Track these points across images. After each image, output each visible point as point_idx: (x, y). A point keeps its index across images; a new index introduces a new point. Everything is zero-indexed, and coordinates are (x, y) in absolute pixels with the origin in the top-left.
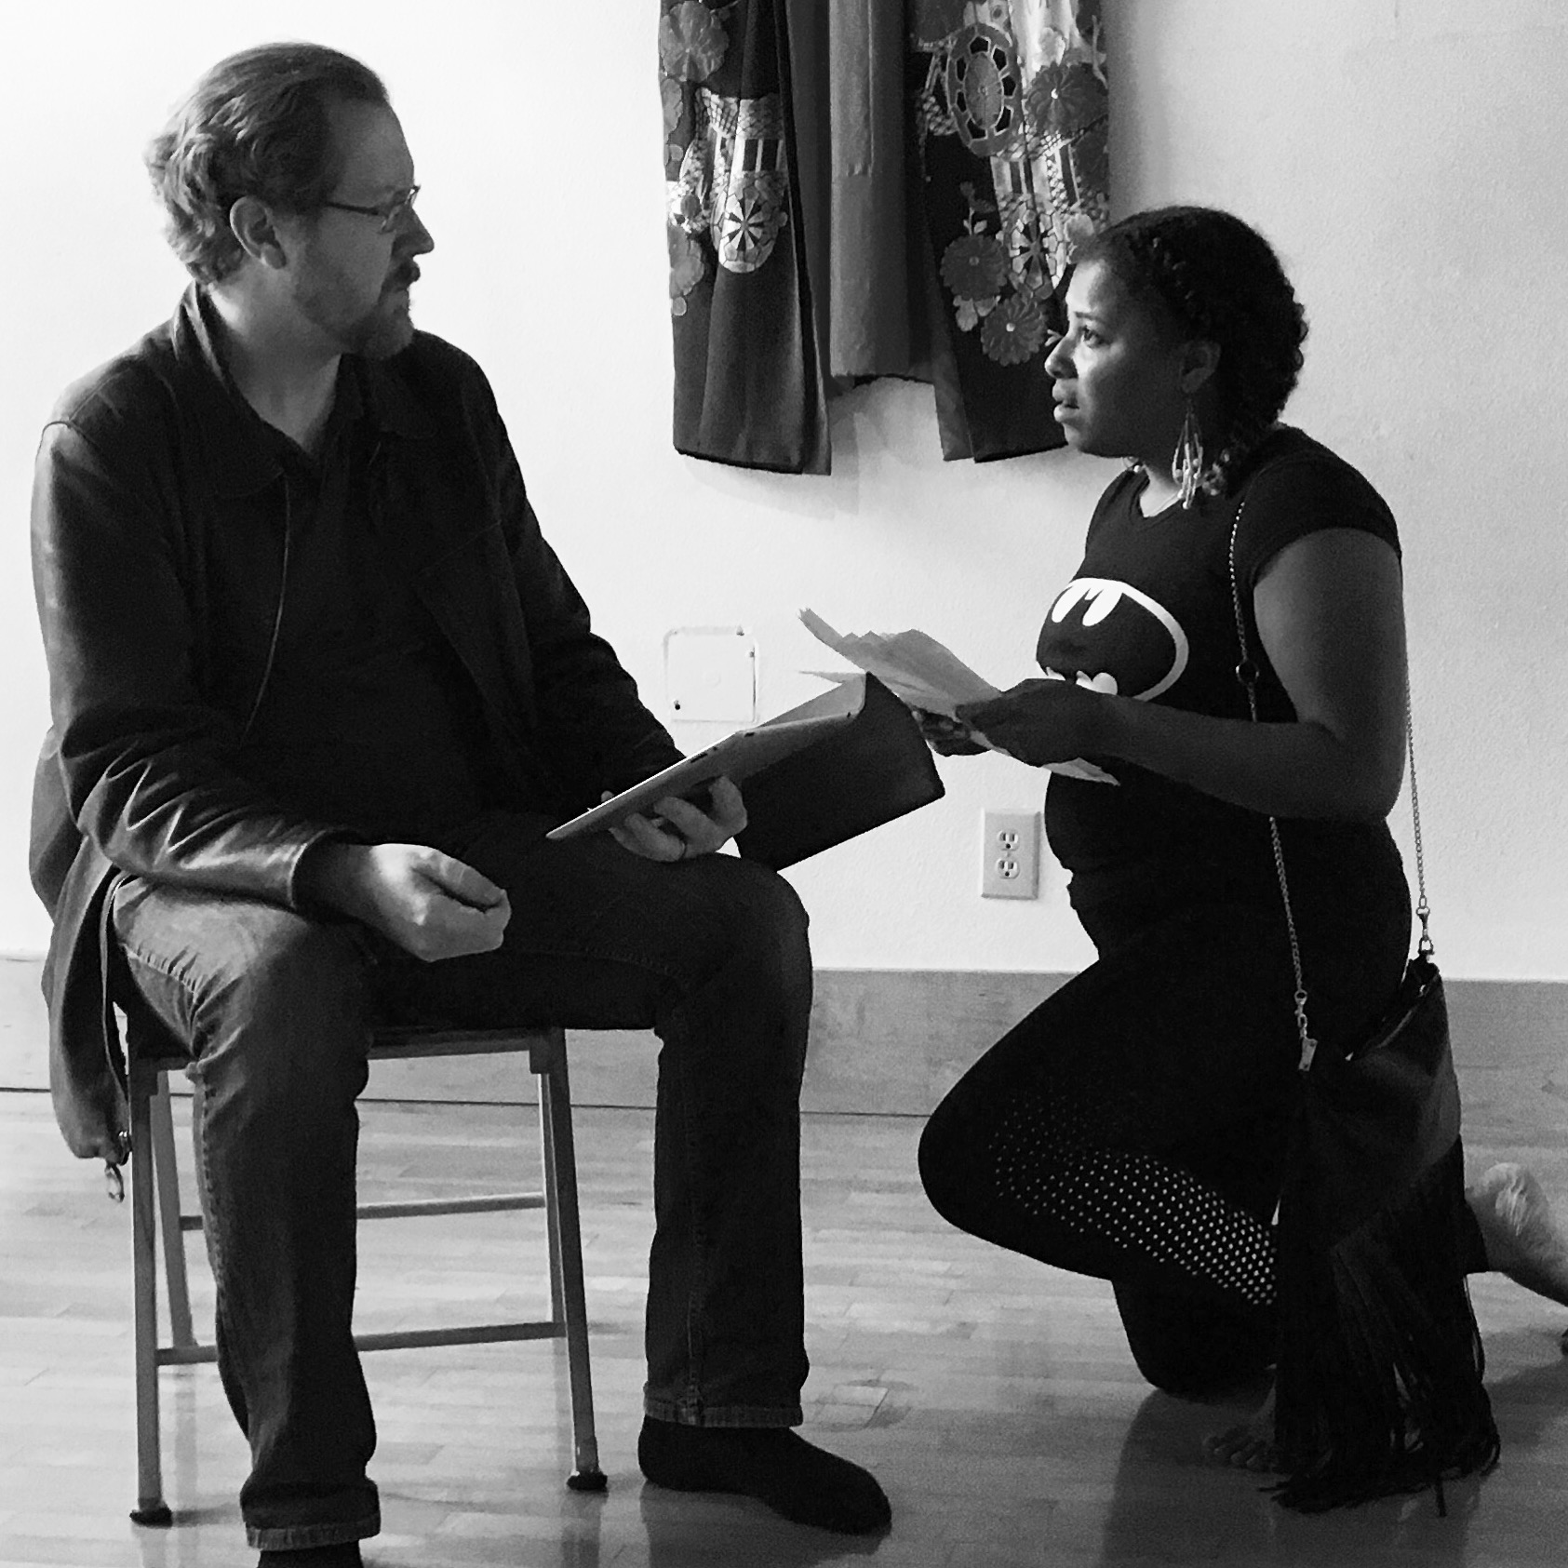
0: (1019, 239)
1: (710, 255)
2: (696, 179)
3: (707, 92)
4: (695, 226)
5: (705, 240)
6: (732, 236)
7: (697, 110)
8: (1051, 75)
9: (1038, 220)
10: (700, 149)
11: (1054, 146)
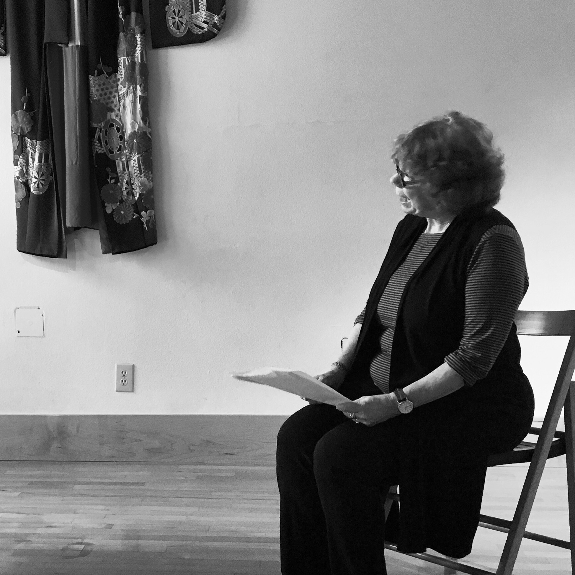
0: (125, 185)
1: (28, 189)
2: (23, 165)
3: (26, 138)
4: (23, 180)
5: (26, 185)
6: (35, 183)
7: (23, 144)
8: (134, 135)
9: (131, 179)
10: (24, 156)
11: (135, 157)
